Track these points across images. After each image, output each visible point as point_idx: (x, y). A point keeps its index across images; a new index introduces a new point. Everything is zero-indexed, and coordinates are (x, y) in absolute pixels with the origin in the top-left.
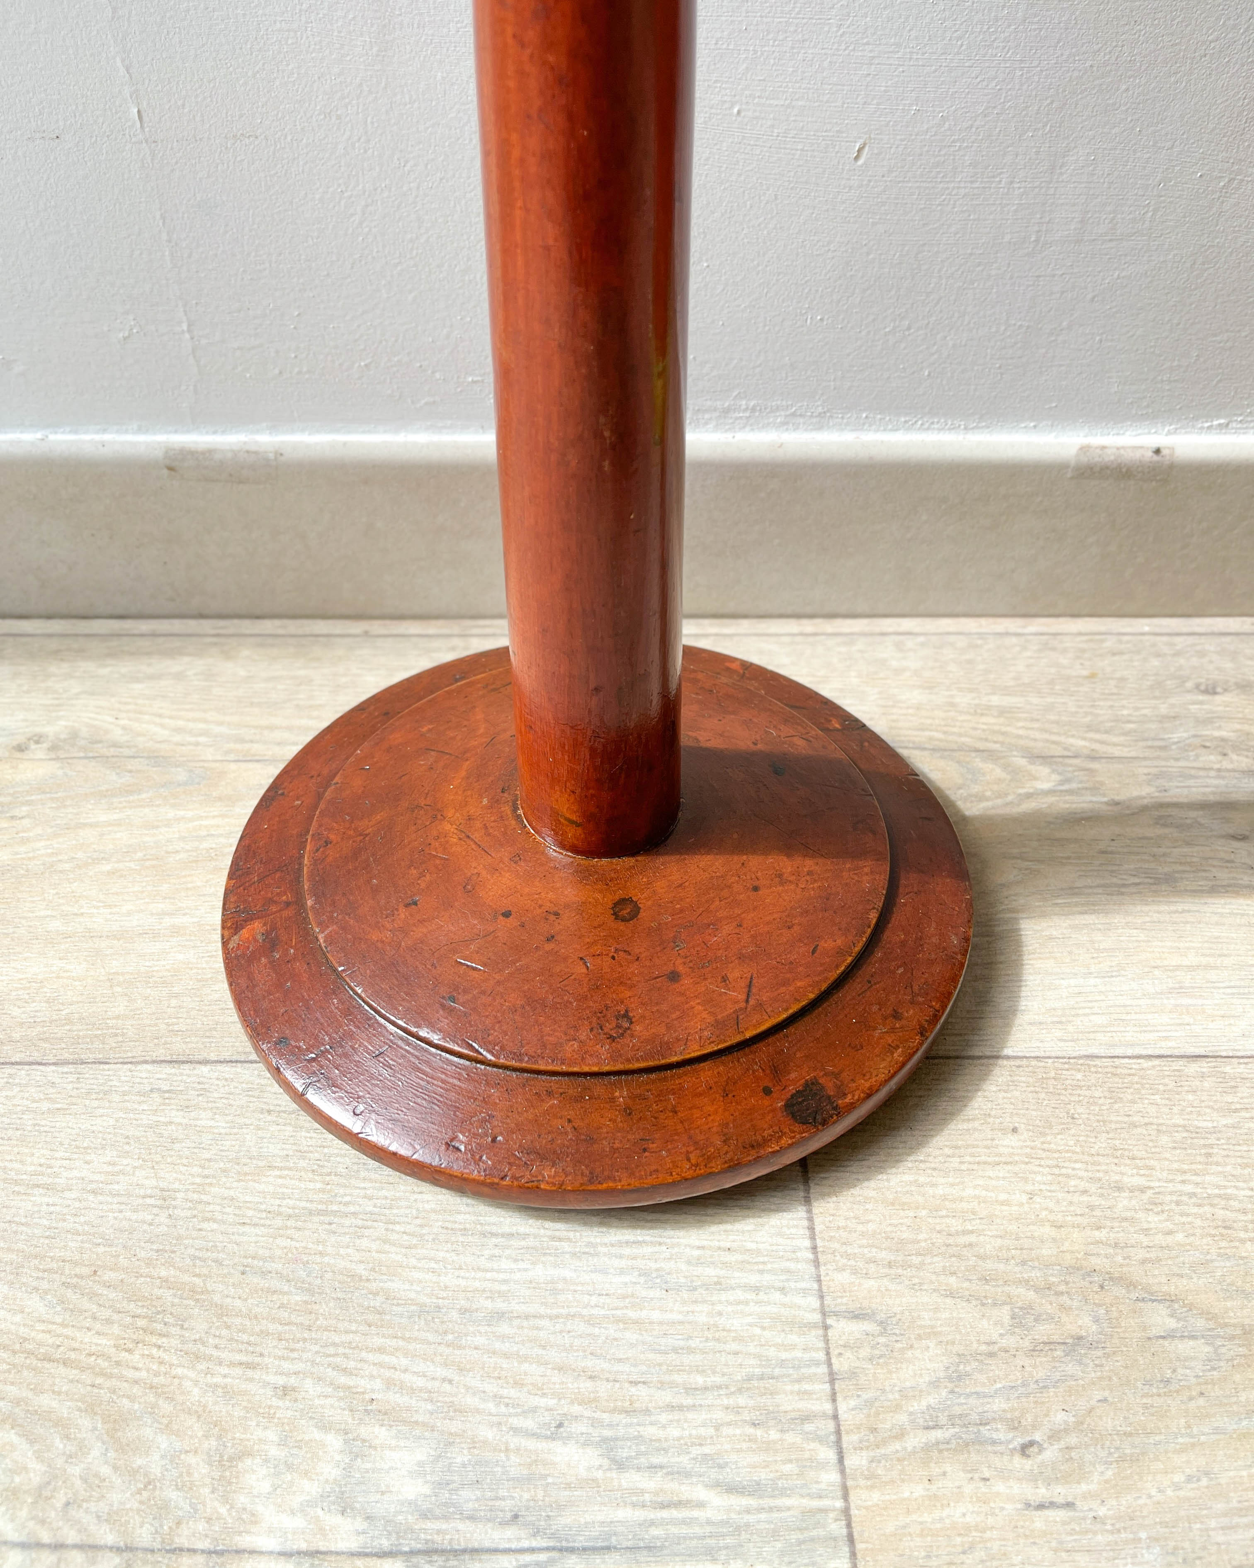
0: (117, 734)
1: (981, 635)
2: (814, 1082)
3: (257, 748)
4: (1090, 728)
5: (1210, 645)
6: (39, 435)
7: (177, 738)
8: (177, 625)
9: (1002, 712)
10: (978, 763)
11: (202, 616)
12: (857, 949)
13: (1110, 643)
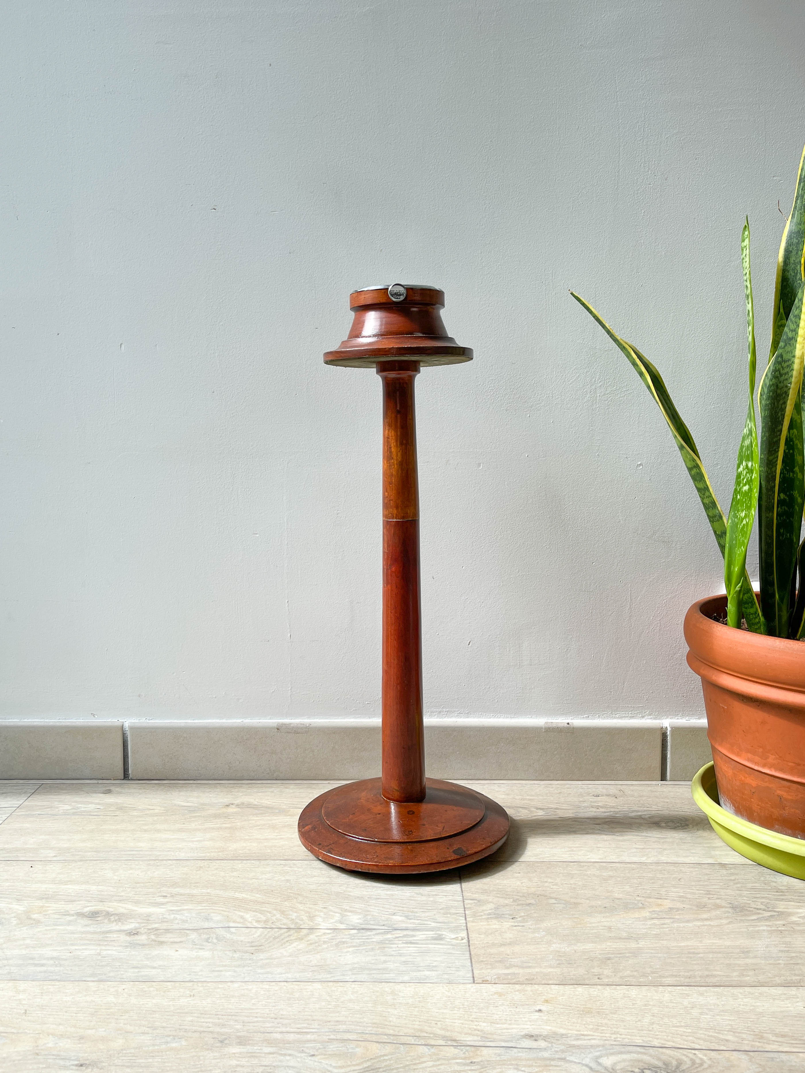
0: (256, 803)
1: (526, 784)
2: (461, 848)
3: (298, 806)
4: (557, 803)
5: (600, 787)
6: (242, 720)
7: (274, 804)
8: (269, 782)
9: (530, 800)
10: (520, 809)
11: (276, 780)
12: (473, 824)
13: (567, 786)
